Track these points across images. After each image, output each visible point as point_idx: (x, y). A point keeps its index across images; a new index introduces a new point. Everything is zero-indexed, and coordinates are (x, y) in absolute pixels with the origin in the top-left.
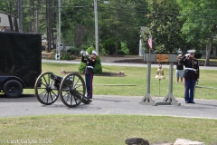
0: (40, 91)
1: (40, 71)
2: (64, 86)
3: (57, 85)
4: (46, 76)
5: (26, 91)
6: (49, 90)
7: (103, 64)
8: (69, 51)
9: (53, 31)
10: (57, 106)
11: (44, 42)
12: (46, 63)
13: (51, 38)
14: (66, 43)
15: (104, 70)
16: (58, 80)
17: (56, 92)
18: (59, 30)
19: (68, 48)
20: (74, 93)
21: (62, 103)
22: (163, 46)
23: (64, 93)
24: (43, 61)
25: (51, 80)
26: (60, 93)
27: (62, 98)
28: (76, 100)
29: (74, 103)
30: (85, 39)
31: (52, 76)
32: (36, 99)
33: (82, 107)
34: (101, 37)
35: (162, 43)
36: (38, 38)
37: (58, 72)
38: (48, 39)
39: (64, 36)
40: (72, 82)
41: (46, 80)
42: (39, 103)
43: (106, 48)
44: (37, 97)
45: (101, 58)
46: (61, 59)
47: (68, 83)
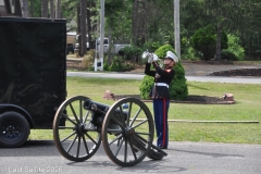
0: (64, 134)
1: (63, 94)
2: (111, 123)
3: (96, 122)
4: (76, 104)
5: (35, 134)
6: (81, 131)
7: (189, 79)
8: (121, 53)
9: (90, 14)
10: (96, 164)
11: (72, 35)
12: (75, 79)
13: (85, 28)
14: (116, 37)
16: (98, 112)
17: (95, 136)
18: (101, 11)
19: (119, 47)
20: (131, 138)
21: (106, 158)
23: (111, 138)
24: (69, 73)
25: (85, 112)
26: (103, 138)
27: (107, 147)
28: (134, 151)
29: (131, 158)
30: (154, 29)
31: (87, 104)
32: (55, 149)
33: (147, 167)
34: (185, 23)
36: (61, 27)
37: (98, 96)
38: (79, 31)
39: (111, 24)
40: (126, 117)
41: (75, 111)
43: (197, 47)
44: (58, 146)
45: (185, 67)
46: (106, 69)
47: (119, 118)
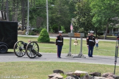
0: (16, 50)
2: (28, 47)
3: (25, 47)
4: (20, 43)
5: (9, 50)
6: (21, 50)
7: (50, 37)
8: (33, 30)
9: (25, 20)
11: (20, 25)
12: (21, 37)
13: (24, 23)
14: (32, 26)
15: (51, 41)
16: (25, 45)
17: (24, 51)
18: (28, 19)
20: (33, 51)
21: (27, 56)
22: (83, 28)
23: (28, 51)
24: (18, 35)
25: (22, 45)
26: (26, 52)
29: (33, 56)
30: (42, 24)
31: (22, 43)
32: (14, 54)
33: (37, 58)
34: (51, 23)
35: (82, 27)
36: (16, 24)
37: (27, 41)
38: (22, 24)
39: (31, 23)
40: (32, 46)
41: (19, 45)
42: (16, 56)
43: (53, 29)
45: (49, 35)
46: (29, 34)
47: (30, 46)
